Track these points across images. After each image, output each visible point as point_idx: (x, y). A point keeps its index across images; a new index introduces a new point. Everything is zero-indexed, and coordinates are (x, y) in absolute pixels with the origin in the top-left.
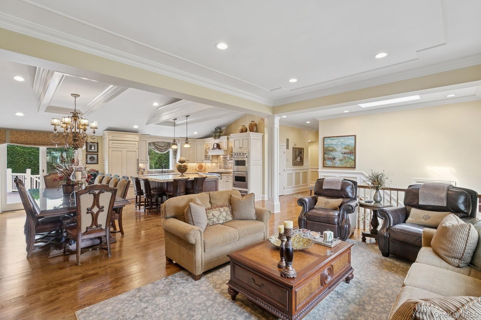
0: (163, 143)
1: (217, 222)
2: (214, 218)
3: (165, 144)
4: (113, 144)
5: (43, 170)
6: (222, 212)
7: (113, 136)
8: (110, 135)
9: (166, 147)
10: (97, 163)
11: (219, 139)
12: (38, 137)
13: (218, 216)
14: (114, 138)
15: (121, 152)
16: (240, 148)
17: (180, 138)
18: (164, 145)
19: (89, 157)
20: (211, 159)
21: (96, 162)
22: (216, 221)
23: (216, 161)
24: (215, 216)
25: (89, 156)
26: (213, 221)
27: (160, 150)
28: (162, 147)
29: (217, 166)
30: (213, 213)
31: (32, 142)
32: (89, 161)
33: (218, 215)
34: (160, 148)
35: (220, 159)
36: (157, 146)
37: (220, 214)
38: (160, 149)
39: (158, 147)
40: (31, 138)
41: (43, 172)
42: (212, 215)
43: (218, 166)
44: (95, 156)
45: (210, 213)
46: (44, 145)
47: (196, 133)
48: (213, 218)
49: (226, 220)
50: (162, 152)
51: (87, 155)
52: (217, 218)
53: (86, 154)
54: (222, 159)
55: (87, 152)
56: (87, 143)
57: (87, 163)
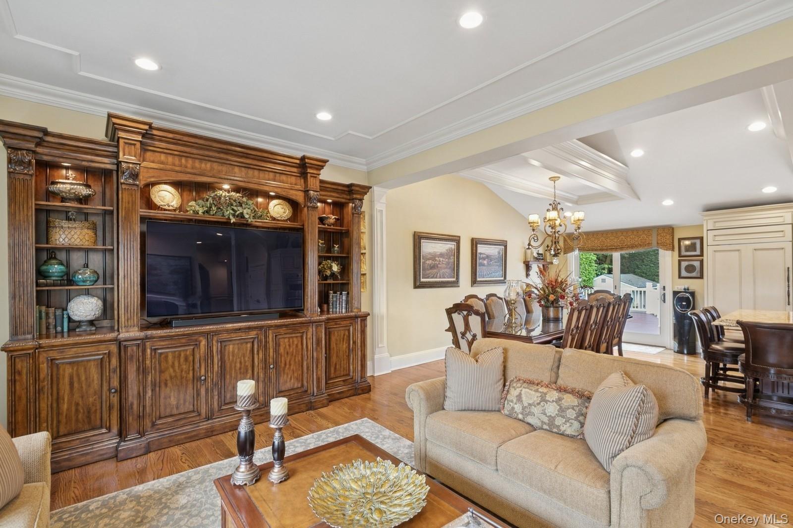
1: (520, 416)
2: (516, 404)
4: (717, 238)
5: (616, 286)
6: (547, 401)
7: (715, 222)
8: (709, 221)
10: (701, 277)
13: (530, 405)
14: (718, 225)
15: (737, 252)
19: (684, 267)
21: (699, 275)
22: (518, 411)
24: (522, 401)
25: (684, 264)
26: (513, 408)
30: (523, 392)
32: (684, 273)
33: (531, 402)
37: (539, 404)
41: (616, 289)
42: (517, 396)
44: (697, 264)
45: (517, 389)
46: (616, 249)
48: (515, 401)
49: (549, 425)
51: (680, 262)
52: (524, 408)
53: (679, 260)
55: (680, 256)
56: (680, 240)
57: (680, 277)
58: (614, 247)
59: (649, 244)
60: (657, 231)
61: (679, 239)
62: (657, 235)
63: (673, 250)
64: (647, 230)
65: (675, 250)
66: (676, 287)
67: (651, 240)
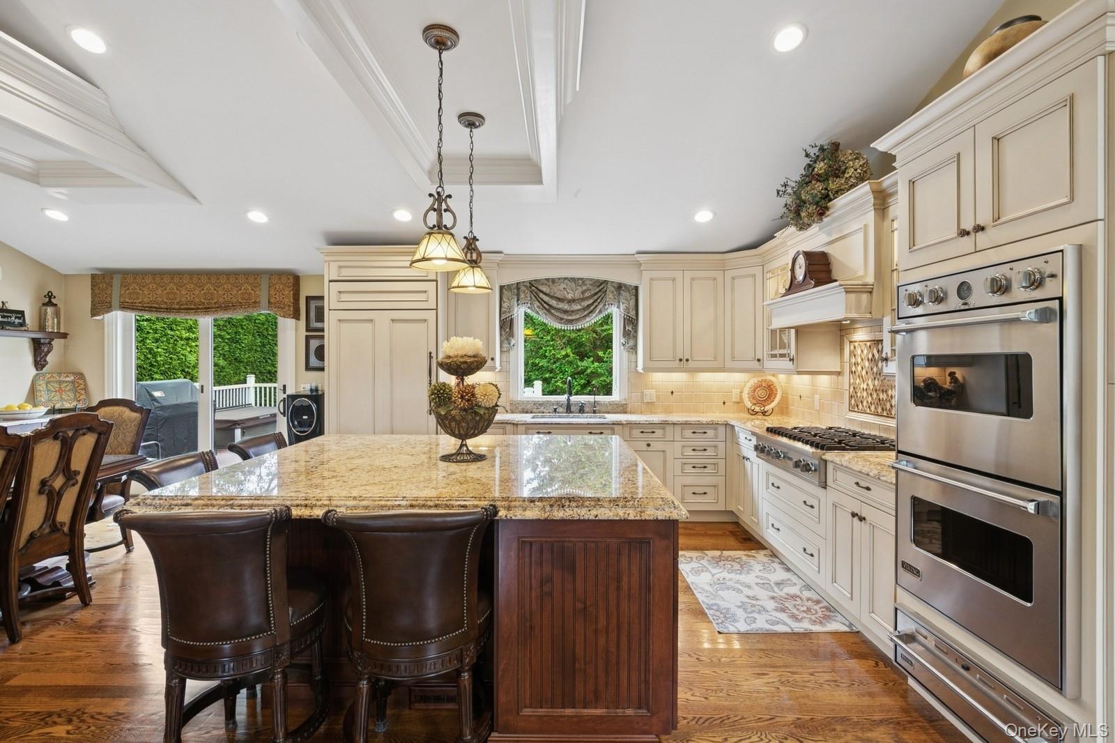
0: (573, 285)
3: (585, 288)
4: (344, 297)
7: (340, 267)
8: (332, 265)
9: (586, 303)
11: (825, 220)
12: (177, 289)
14: (347, 273)
15: (369, 325)
16: (964, 233)
17: (639, 253)
18: (578, 295)
20: (793, 352)
23: (832, 363)
25: (312, 345)
27: (565, 315)
28: (572, 301)
29: (837, 393)
31: (166, 303)
32: (315, 362)
34: (566, 306)
35: (852, 354)
36: (546, 298)
38: (566, 312)
39: (553, 303)
40: (163, 291)
43: (842, 394)
46: (207, 310)
47: (704, 216)
50: (570, 322)
51: (308, 338)
53: (306, 336)
54: (863, 353)
55: (308, 329)
56: (308, 299)
57: (308, 368)
58: (192, 306)
59: (255, 302)
60: (270, 279)
61: (307, 297)
62: (270, 287)
63: (296, 316)
64: (251, 276)
65: (301, 317)
66: (302, 386)
67: (259, 296)
